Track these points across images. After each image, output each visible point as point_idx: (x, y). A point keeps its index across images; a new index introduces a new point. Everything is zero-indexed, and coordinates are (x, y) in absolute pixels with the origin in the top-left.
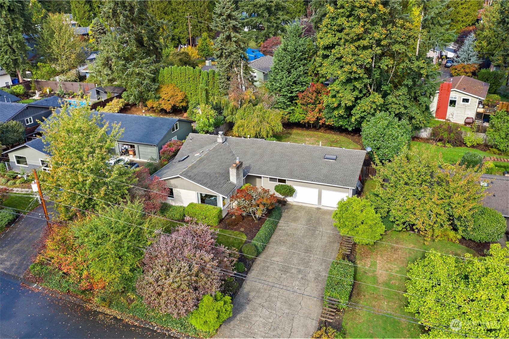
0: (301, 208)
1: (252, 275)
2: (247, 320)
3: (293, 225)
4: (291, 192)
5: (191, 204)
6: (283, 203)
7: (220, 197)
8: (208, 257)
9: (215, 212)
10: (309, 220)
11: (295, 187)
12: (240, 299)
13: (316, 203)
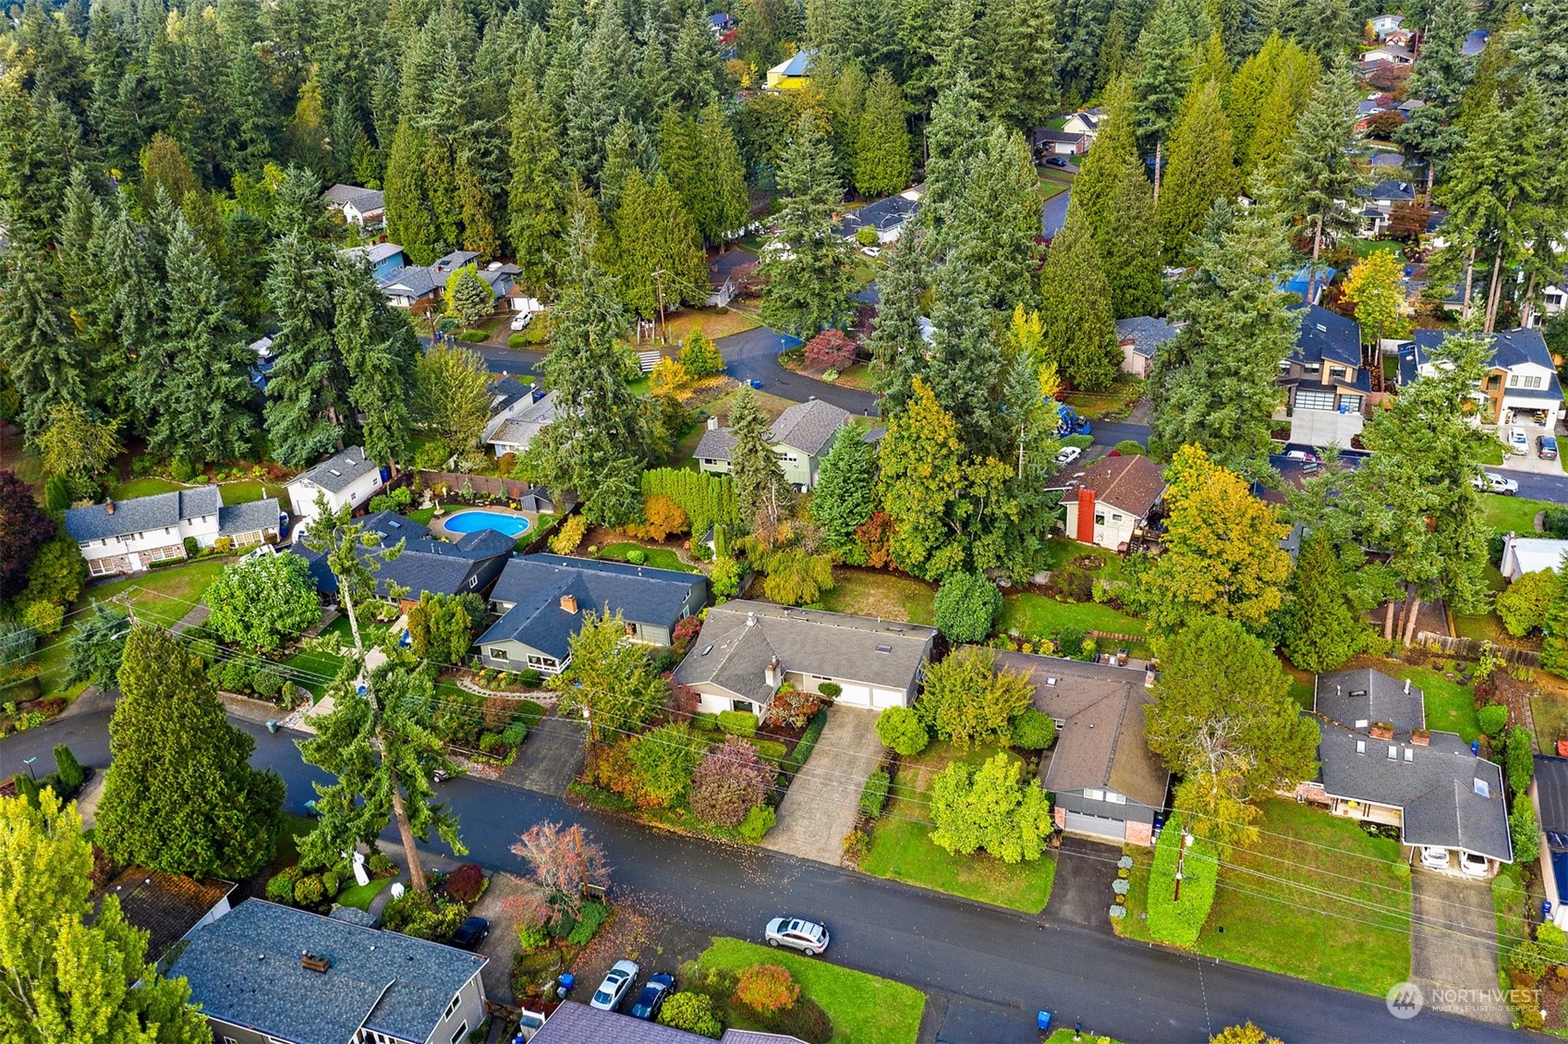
0: (850, 709)
1: (794, 787)
2: (789, 828)
3: (839, 733)
4: (837, 691)
5: (723, 712)
6: (830, 704)
7: (756, 705)
8: (753, 774)
9: (751, 722)
10: (857, 726)
11: (842, 686)
12: (783, 811)
13: (868, 702)
